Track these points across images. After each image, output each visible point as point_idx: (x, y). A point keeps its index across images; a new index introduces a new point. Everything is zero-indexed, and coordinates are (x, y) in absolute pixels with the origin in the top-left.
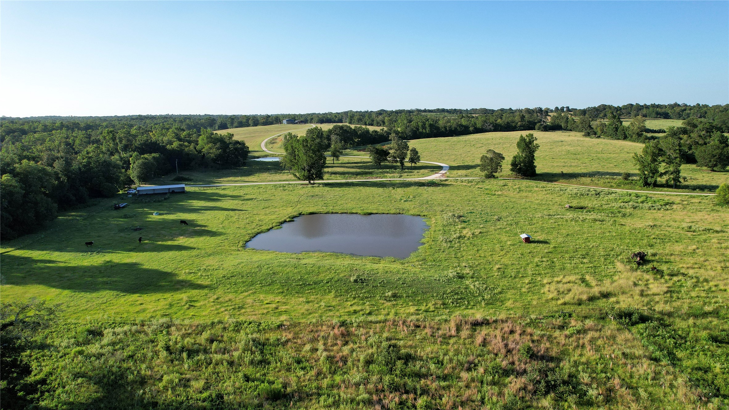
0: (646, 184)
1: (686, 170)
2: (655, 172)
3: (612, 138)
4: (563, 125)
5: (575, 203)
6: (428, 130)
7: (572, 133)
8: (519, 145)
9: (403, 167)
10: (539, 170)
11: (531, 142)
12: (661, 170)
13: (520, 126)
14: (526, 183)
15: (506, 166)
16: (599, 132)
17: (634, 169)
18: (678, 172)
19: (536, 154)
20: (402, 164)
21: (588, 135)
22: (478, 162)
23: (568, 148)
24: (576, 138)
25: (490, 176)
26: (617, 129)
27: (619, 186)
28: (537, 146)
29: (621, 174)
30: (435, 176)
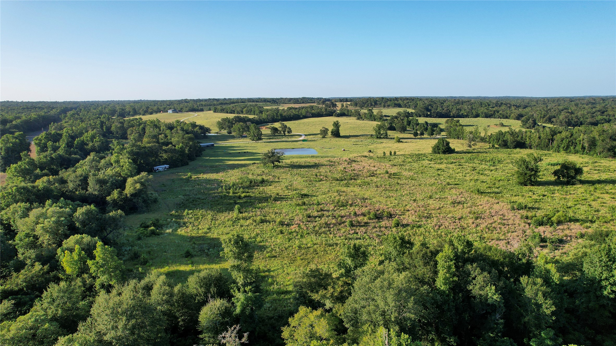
0: (377, 138)
1: (389, 132)
2: (379, 133)
3: (369, 120)
4: (346, 113)
5: (355, 144)
6: (279, 118)
7: (351, 118)
8: (333, 125)
9: (285, 135)
10: (341, 134)
11: (338, 124)
12: (382, 133)
13: (325, 114)
14: (337, 139)
15: (329, 133)
16: (364, 117)
17: (374, 133)
18: (386, 133)
19: (340, 128)
20: (285, 134)
21: (358, 119)
22: (319, 132)
23: (351, 126)
24: (353, 121)
25: (324, 137)
26: (371, 116)
27: (369, 139)
28: (340, 125)
29: (370, 135)
30: (302, 138)
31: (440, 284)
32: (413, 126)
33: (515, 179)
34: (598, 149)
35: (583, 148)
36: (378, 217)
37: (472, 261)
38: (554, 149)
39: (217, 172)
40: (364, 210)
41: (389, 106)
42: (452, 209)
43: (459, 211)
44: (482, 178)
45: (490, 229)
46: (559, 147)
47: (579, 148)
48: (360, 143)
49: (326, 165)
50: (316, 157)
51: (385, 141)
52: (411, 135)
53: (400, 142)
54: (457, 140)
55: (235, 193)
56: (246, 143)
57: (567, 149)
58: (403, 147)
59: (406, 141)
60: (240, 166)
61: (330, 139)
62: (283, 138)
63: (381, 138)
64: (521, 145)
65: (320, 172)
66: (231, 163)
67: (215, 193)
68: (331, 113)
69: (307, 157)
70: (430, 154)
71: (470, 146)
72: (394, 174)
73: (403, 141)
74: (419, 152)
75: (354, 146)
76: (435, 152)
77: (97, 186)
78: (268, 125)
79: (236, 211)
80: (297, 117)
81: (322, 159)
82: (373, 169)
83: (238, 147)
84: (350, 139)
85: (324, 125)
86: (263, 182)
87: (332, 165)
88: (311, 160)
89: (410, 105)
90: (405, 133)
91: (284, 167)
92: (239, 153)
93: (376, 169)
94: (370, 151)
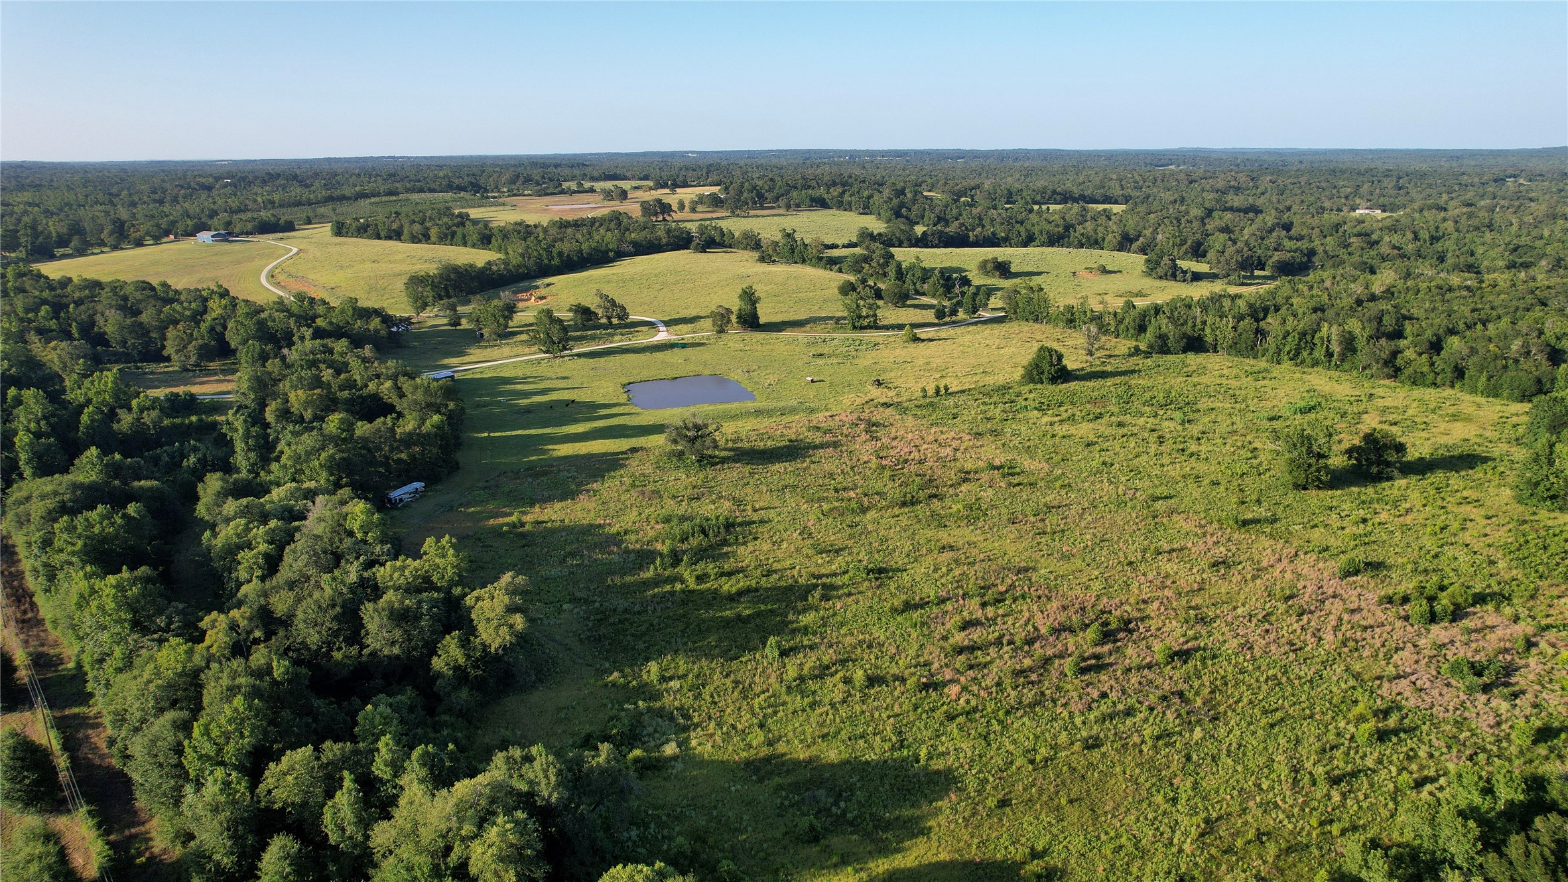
0: (855, 328)
2: (858, 315)
3: (788, 261)
4: (718, 239)
7: (739, 254)
9: (611, 325)
10: (762, 321)
11: (752, 294)
12: (863, 314)
13: (667, 245)
14: (758, 336)
16: (772, 253)
18: (876, 314)
20: (610, 322)
21: (762, 259)
25: (721, 331)
26: (793, 250)
27: (834, 330)
29: (831, 318)
30: (663, 335)
32: (915, 284)
34: (1362, 357)
35: (1329, 354)
36: (1106, 634)
38: (1268, 355)
39: (568, 494)
41: (798, 205)
42: (1227, 586)
43: (1246, 593)
45: (1348, 645)
46: (1279, 351)
47: (1319, 353)
48: (826, 350)
49: (822, 446)
50: (769, 413)
51: (880, 340)
52: (929, 315)
53: (916, 339)
54: (1037, 326)
55: (700, 579)
56: (527, 362)
57: (1295, 356)
58: (938, 360)
59: (930, 336)
60: (608, 464)
61: (736, 338)
62: (612, 335)
63: (862, 328)
64: (1195, 344)
65: (831, 476)
66: (564, 450)
67: (646, 584)
68: (681, 242)
69: (747, 414)
70: (1022, 384)
71: (1091, 354)
72: (1009, 471)
73: (923, 336)
74: (989, 380)
75: (820, 361)
76: (1032, 380)
77: (397, 634)
78: (537, 287)
79: (771, 649)
80: (600, 258)
81: (787, 419)
82: (944, 452)
83: (523, 380)
84: (788, 334)
85: (690, 285)
86: (729, 525)
87: (835, 445)
88: (764, 424)
89: (850, 203)
90: (904, 306)
91: (724, 460)
92: (551, 406)
93: (949, 451)
94: (879, 383)
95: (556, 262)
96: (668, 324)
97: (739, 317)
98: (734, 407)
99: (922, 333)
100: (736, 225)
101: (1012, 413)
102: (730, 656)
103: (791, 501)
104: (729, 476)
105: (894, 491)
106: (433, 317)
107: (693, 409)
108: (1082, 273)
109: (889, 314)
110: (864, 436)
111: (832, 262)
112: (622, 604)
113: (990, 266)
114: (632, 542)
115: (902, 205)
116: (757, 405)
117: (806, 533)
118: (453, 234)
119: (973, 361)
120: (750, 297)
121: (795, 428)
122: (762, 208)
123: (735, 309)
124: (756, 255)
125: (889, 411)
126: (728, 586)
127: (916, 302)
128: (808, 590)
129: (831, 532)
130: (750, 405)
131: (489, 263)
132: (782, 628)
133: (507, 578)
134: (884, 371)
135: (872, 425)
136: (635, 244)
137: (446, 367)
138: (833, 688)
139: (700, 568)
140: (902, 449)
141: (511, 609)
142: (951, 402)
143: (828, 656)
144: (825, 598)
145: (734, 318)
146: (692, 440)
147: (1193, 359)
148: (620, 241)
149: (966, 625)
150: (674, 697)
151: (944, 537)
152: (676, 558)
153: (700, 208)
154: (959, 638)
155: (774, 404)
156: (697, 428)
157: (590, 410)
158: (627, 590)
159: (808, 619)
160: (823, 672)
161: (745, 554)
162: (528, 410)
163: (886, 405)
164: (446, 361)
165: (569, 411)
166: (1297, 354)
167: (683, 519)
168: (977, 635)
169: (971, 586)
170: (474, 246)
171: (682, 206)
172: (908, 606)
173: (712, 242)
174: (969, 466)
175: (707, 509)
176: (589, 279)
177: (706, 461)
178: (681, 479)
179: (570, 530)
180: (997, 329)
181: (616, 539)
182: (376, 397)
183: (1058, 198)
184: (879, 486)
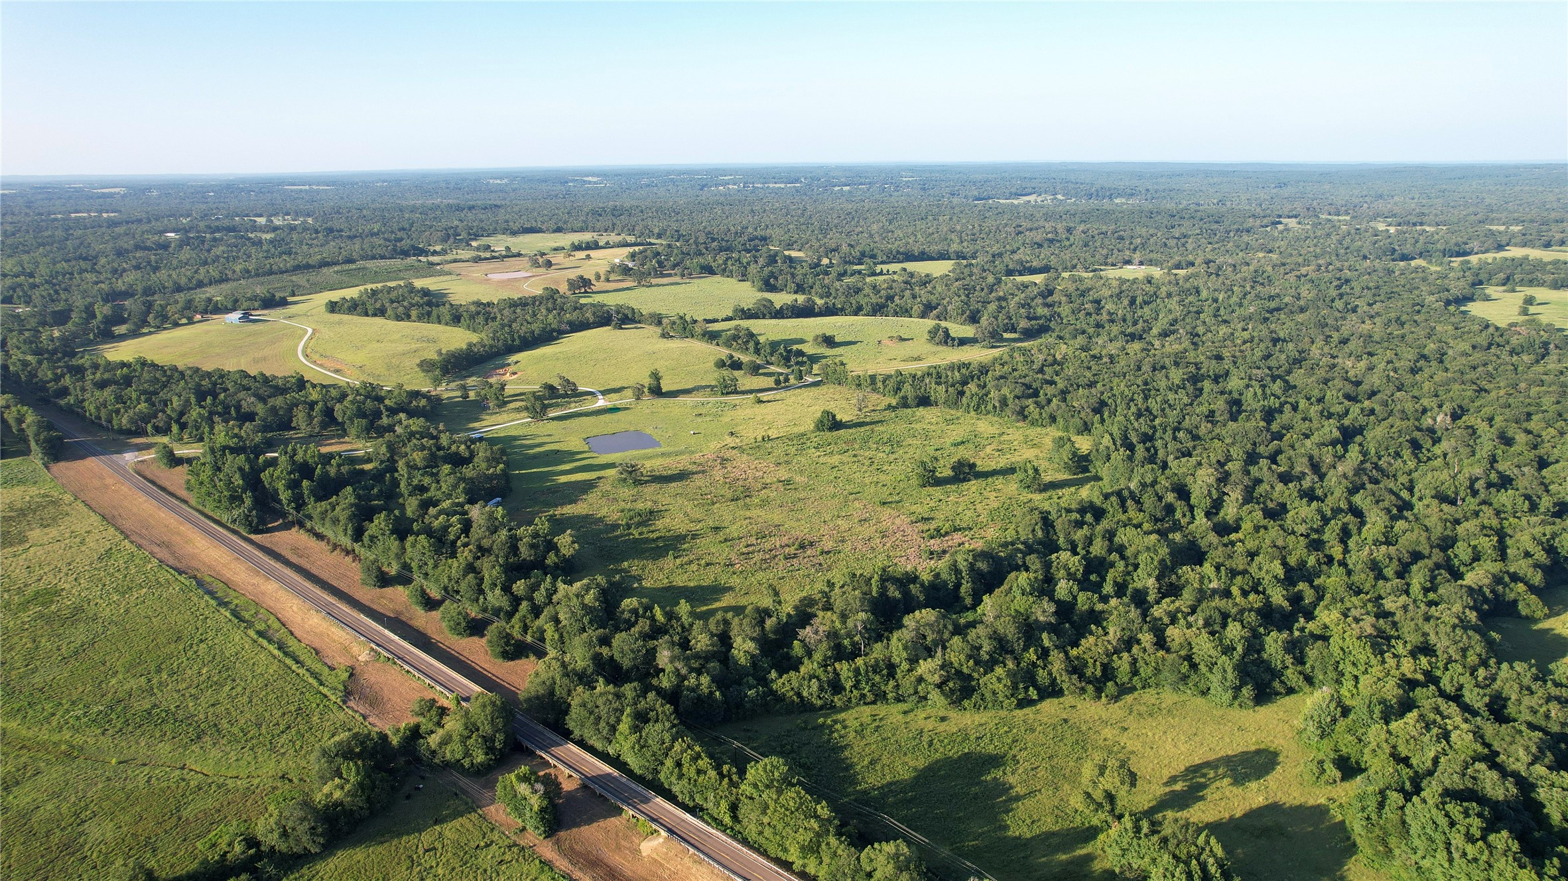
0: (723, 394)
3: (683, 338)
4: (629, 314)
7: (646, 330)
10: (663, 390)
13: (594, 323)
14: (662, 401)
16: (671, 330)
24: (658, 345)
25: (638, 399)
27: (710, 396)
29: (708, 386)
30: (601, 403)
31: (874, 594)
32: (766, 357)
33: (915, 481)
35: (995, 407)
36: (802, 547)
37: (887, 580)
38: (964, 408)
39: (573, 501)
40: (785, 540)
41: (691, 274)
42: (860, 529)
43: (868, 530)
44: (882, 477)
45: (894, 547)
46: (969, 405)
47: (990, 407)
48: (703, 411)
49: (696, 473)
50: (669, 455)
51: (737, 402)
52: (769, 382)
53: (760, 401)
54: (839, 388)
55: (640, 534)
56: (523, 424)
57: (977, 409)
58: (770, 417)
59: (769, 398)
60: (588, 486)
61: (648, 401)
62: (569, 403)
63: (728, 393)
64: (924, 401)
65: (700, 488)
66: (563, 479)
67: (617, 537)
68: (604, 319)
69: (656, 456)
70: (813, 432)
71: (860, 410)
72: (787, 482)
73: (765, 399)
74: (797, 430)
75: (699, 420)
76: (819, 430)
77: (533, 552)
78: (509, 365)
79: (670, 557)
80: (548, 337)
81: (678, 458)
82: (758, 474)
83: (524, 437)
84: (681, 399)
85: (614, 361)
86: (651, 512)
87: (703, 472)
88: (666, 461)
89: (731, 272)
90: (757, 374)
91: (646, 482)
92: (547, 454)
93: (761, 473)
94: (732, 434)
95: (517, 342)
96: (604, 393)
97: (649, 389)
98: (649, 451)
99: (764, 396)
100: (643, 299)
101: (801, 450)
102: (654, 559)
103: (680, 500)
104: (649, 490)
105: (729, 495)
106: (448, 391)
107: (627, 453)
108: (886, 342)
109: (747, 381)
110: (719, 467)
111: (712, 337)
112: (609, 544)
113: (820, 340)
114: (609, 521)
115: (772, 275)
116: (662, 450)
117: (686, 514)
118: (429, 314)
119: (790, 417)
120: (656, 376)
121: (682, 463)
122: (663, 276)
123: (647, 385)
124: (659, 330)
125: (735, 452)
126: (654, 535)
127: (765, 371)
128: (686, 536)
129: (697, 514)
130: (659, 450)
131: (470, 345)
132: (675, 549)
133: (569, 531)
134: (736, 425)
135: (724, 460)
136: (570, 323)
137: (473, 429)
138: (694, 567)
139: (640, 530)
140: (737, 473)
141: (573, 542)
142: (769, 445)
143: (692, 557)
144: (693, 539)
145: (646, 390)
146: (631, 473)
147: (922, 411)
148: (560, 322)
149: (748, 546)
150: (635, 571)
151: (748, 514)
152: (629, 526)
153: (612, 277)
154: (745, 550)
155: (671, 449)
156: (633, 466)
157: (569, 456)
158: (610, 539)
159: (685, 546)
160: (691, 562)
161: (659, 524)
162: (536, 457)
163: (733, 448)
164: (471, 425)
165: (558, 457)
166: (978, 406)
167: (630, 510)
168: (751, 549)
169: (753, 532)
170: (447, 324)
171: (598, 277)
172: (726, 540)
173: (626, 319)
174: (768, 481)
175: (640, 506)
176: (544, 357)
177: (638, 482)
178: (626, 492)
179: (578, 517)
180: (814, 391)
181: (601, 520)
182: (457, 454)
183: (901, 257)
184: (722, 492)
